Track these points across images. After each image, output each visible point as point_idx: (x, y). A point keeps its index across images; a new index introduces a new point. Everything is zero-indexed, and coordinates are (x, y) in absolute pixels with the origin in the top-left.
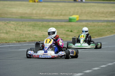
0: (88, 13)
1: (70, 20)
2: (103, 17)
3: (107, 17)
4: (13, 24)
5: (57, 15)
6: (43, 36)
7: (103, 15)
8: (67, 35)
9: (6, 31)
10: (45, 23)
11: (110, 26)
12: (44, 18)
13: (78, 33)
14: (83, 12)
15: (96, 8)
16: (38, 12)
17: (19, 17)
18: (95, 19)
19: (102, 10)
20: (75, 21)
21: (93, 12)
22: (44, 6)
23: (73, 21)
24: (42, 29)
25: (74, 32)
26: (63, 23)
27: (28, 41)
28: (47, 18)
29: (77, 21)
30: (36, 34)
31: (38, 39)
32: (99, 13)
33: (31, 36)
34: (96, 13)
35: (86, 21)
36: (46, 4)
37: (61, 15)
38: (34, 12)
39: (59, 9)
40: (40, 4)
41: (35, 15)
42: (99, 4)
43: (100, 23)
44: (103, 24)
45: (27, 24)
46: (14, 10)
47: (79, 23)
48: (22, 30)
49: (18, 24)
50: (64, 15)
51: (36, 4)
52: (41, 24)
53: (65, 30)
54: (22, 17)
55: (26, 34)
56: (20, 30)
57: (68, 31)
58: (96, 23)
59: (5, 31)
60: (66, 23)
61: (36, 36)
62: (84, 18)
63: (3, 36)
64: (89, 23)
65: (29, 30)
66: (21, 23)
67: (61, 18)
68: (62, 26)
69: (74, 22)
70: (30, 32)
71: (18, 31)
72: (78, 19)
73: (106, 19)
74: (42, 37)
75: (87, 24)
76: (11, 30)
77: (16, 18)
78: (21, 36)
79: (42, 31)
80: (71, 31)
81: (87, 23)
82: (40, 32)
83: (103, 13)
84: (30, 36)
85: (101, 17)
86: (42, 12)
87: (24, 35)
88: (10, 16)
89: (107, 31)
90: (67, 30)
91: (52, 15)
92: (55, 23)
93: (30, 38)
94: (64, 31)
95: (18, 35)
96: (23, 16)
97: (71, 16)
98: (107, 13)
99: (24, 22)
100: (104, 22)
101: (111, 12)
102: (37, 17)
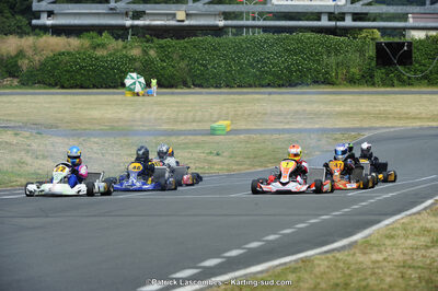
0: (249, 115)
1: (212, 132)
3: (288, 123)
4: (95, 143)
5: (185, 122)
7: (280, 119)
8: (209, 162)
10: (162, 138)
12: (158, 128)
13: (231, 157)
14: (240, 113)
15: (265, 104)
16: (146, 115)
17: (107, 128)
18: (264, 127)
19: (277, 108)
20: (224, 133)
21: (259, 113)
22: (156, 103)
23: (218, 132)
25: (223, 156)
26: (199, 138)
28: (165, 127)
29: (228, 133)
32: (272, 114)
34: (265, 114)
35: (246, 131)
37: (193, 121)
38: (138, 115)
39: (189, 109)
40: (147, 98)
41: (140, 123)
43: (275, 136)
44: (282, 136)
45: (125, 141)
46: (96, 114)
47: (231, 136)
48: (117, 154)
49: (105, 142)
50: (199, 122)
51: (140, 98)
53: (204, 153)
54: (112, 128)
56: (112, 155)
57: (211, 153)
58: (267, 136)
60: (205, 138)
62: (242, 125)
64: (253, 136)
66: (112, 140)
67: (194, 126)
68: (198, 145)
71: (107, 156)
72: (228, 129)
73: (287, 127)
75: (250, 137)
76: (94, 156)
77: (101, 130)
80: (218, 154)
81: (247, 135)
83: (279, 115)
85: (277, 122)
86: (153, 116)
88: (87, 126)
90: (208, 151)
91: (176, 121)
92: (183, 137)
94: (202, 155)
95: (109, 166)
96: (116, 124)
97: (215, 122)
98: (288, 113)
99: (118, 139)
100: (283, 133)
101: (296, 112)
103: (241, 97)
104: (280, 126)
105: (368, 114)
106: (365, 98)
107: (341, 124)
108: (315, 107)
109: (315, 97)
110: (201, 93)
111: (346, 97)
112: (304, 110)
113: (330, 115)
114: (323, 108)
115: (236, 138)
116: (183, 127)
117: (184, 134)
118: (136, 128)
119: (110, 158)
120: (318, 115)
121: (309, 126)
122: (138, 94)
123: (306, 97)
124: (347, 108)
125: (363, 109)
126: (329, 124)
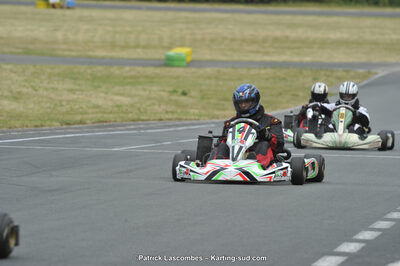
0: (213, 41)
1: (169, 62)
2: (258, 52)
3: (267, 53)
4: (11, 71)
5: (125, 47)
6: (118, 106)
7: (255, 47)
8: (177, 104)
9: (11, 92)
10: (100, 68)
11: (284, 79)
12: (91, 53)
13: (202, 98)
14: (199, 37)
15: (231, 27)
16: (71, 36)
17: (20, 51)
18: (236, 58)
19: (248, 32)
20: (184, 64)
21: (225, 38)
22: (81, 19)
23: (176, 63)
24: (99, 87)
25: (191, 97)
26: (150, 71)
27: (88, 121)
28: (100, 53)
29: (190, 64)
30: (94, 101)
31: (111, 116)
32: (243, 40)
33: (84, 106)
34: (233, 40)
35: (212, 63)
36: (86, 13)
37: (137, 46)
38: (59, 35)
39: (129, 29)
40: (68, 12)
41: (65, 47)
42: (237, 16)
43: (254, 72)
44: (263, 72)
45: (49, 70)
47: (193, 70)
48: (53, 88)
49: (24, 71)
50: (146, 47)
51: (58, 12)
52: (89, 71)
53: (164, 91)
54: (28, 52)
55: (68, 101)
56: (46, 89)
57: (175, 91)
58: (244, 71)
59: (6, 93)
60: (158, 71)
61: (97, 107)
62: (206, 55)
63: (9, 105)
64: (223, 70)
65: (71, 91)
66: (31, 69)
67: (139, 54)
68: (150, 79)
69: (178, 66)
70: (75, 96)
71: (41, 92)
72: (189, 59)
73: (267, 58)
74: (116, 109)
75: (219, 72)
76: (24, 90)
77: (12, 53)
78: (59, 108)
79: (106, 93)
80: (184, 94)
81: (217, 69)
82: (102, 95)
83: (253, 41)
84: (81, 108)
85: (252, 52)
86: (80, 37)
87: (64, 103)
89: (280, 94)
90: (171, 89)
91: (113, 46)
92: (127, 68)
93: (86, 113)
94: (163, 94)
95: (48, 105)
96: (31, 47)
97: (170, 48)
98: (265, 40)
100: (265, 68)
101: (276, 40)
102: (72, 51)
103: (197, 15)
104: (258, 58)
105: (376, 43)
106: (368, 21)
107: (339, 57)
108: (300, 33)
109: (299, 19)
110: (139, 8)
111: (342, 20)
112: (287, 37)
113: (323, 44)
114: (312, 34)
115: (201, 71)
116: (125, 54)
117: (130, 65)
118: (60, 53)
119: (45, 93)
120: (307, 43)
121: (296, 59)
122: (54, 6)
123: (287, 18)
124: (345, 35)
125: (368, 36)
126: (324, 56)
